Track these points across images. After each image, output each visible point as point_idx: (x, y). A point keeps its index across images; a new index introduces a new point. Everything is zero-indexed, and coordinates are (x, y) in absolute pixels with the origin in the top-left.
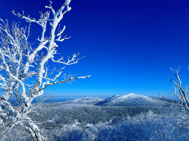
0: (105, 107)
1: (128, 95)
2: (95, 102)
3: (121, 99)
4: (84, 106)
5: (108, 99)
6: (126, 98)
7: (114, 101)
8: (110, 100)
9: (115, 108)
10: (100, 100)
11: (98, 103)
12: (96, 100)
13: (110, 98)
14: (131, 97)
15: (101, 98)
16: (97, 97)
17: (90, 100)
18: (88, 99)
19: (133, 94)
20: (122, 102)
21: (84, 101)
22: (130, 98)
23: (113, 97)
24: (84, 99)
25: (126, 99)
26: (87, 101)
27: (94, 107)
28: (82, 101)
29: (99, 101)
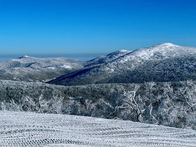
0: (77, 86)
1: (156, 49)
2: (53, 73)
3: (133, 61)
4: (6, 87)
5: (93, 64)
6: (147, 59)
7: (110, 69)
8: (99, 67)
9: (105, 90)
10: (68, 67)
11: (60, 74)
12: (57, 66)
13: (101, 61)
14: (163, 54)
15: (71, 61)
16: (58, 59)
17: (37, 67)
18: (29, 65)
19: (170, 45)
20: (135, 72)
21: (16, 72)
22: (160, 59)
23: (111, 55)
24: (17, 65)
25: (148, 63)
26: (26, 70)
27: (41, 88)
28: (8, 72)
29: (66, 71)
